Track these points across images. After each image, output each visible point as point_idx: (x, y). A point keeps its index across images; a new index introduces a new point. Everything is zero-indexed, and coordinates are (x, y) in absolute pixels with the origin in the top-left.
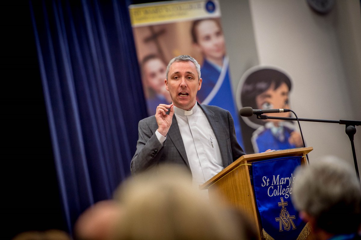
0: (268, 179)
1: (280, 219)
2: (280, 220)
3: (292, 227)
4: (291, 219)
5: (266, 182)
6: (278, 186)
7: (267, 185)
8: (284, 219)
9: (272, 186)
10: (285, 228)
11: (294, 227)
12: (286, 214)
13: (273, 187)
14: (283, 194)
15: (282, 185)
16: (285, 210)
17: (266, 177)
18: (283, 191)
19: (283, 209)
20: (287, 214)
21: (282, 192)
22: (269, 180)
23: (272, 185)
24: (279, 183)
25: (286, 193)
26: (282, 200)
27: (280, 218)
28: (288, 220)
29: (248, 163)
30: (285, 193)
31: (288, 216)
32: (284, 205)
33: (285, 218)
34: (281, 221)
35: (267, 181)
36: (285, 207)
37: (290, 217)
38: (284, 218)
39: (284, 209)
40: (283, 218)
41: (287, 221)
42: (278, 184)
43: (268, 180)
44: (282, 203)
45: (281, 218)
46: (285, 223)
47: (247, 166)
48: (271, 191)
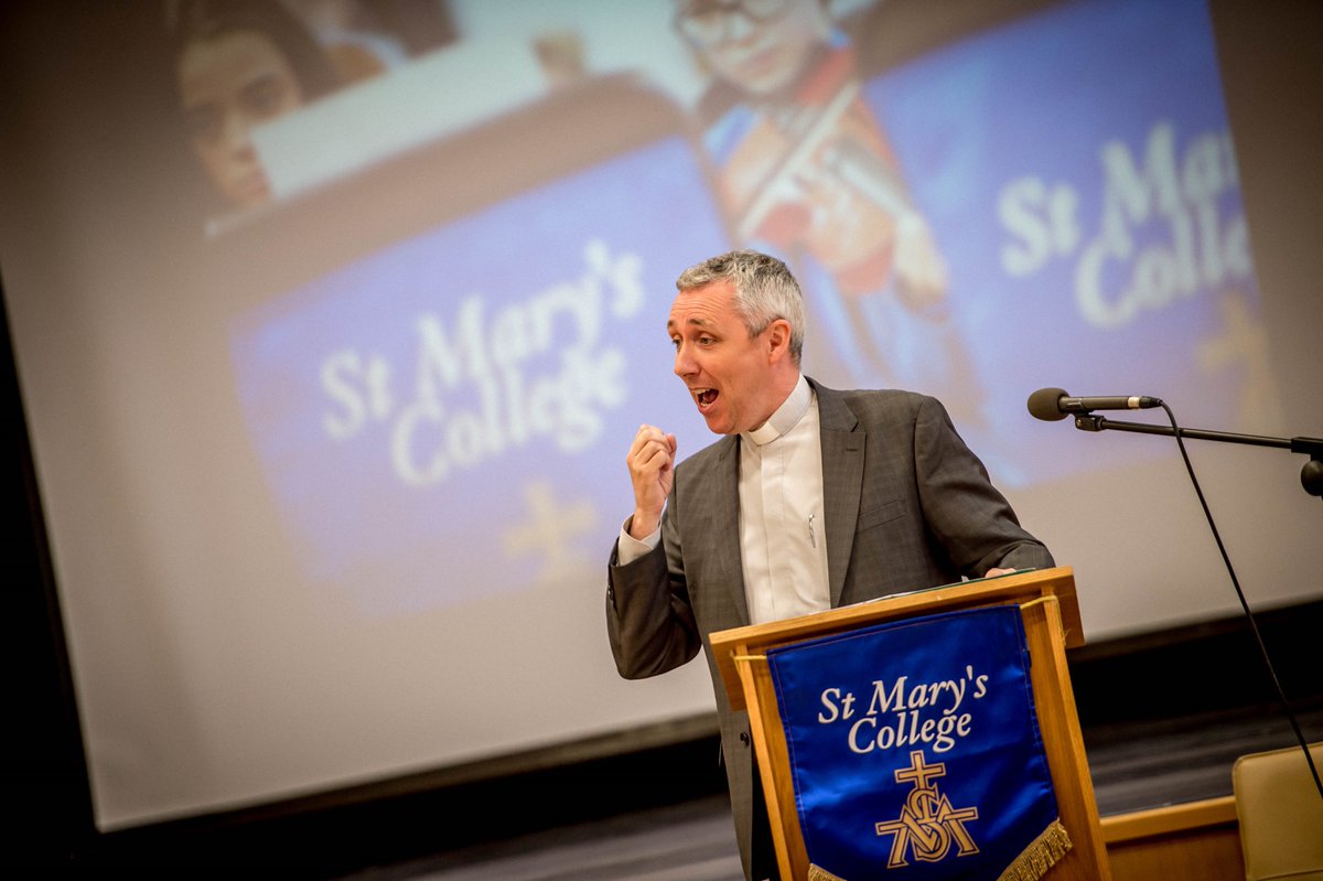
0: (850, 695)
1: (899, 825)
2: (900, 829)
3: (955, 846)
4: (957, 819)
5: (841, 707)
6: (903, 716)
7: (846, 716)
8: (920, 825)
9: (871, 716)
10: (920, 854)
11: (967, 847)
12: (935, 807)
13: (873, 721)
14: (926, 739)
15: (917, 708)
16: (932, 794)
17: (837, 692)
18: (924, 730)
19: (919, 790)
20: (939, 804)
21: (919, 731)
22: (853, 699)
23: (871, 711)
24: (905, 702)
25: (941, 732)
26: (918, 758)
27: (902, 822)
28: (941, 824)
29: (749, 654)
30: (937, 733)
31: (945, 810)
32: (925, 776)
33: (927, 820)
34: (904, 831)
35: (844, 705)
36: (931, 782)
37: (952, 814)
38: (920, 822)
39: (926, 789)
40: (915, 820)
41: (934, 830)
42: (899, 706)
43: (849, 699)
44: (915, 770)
45: (907, 819)
46: (924, 838)
47: (748, 665)
48: (867, 734)
